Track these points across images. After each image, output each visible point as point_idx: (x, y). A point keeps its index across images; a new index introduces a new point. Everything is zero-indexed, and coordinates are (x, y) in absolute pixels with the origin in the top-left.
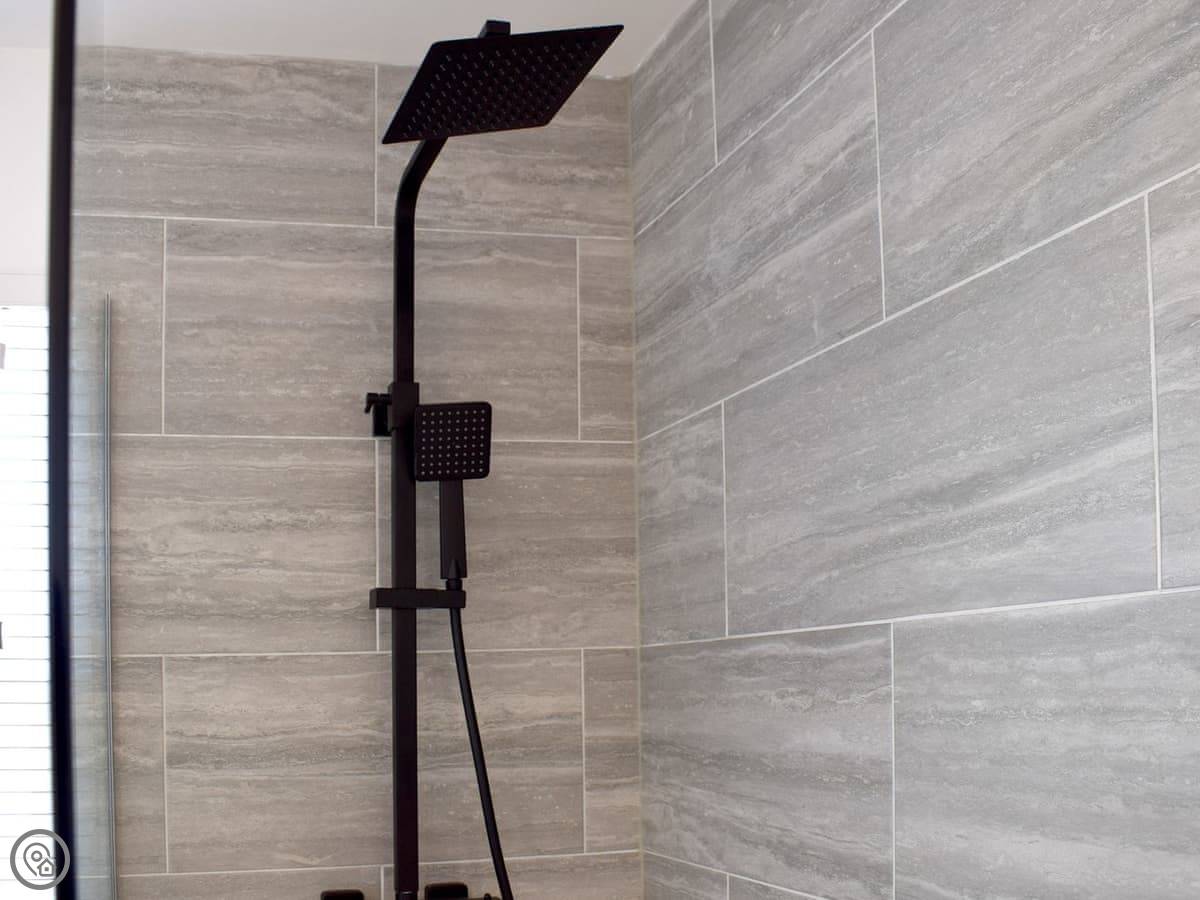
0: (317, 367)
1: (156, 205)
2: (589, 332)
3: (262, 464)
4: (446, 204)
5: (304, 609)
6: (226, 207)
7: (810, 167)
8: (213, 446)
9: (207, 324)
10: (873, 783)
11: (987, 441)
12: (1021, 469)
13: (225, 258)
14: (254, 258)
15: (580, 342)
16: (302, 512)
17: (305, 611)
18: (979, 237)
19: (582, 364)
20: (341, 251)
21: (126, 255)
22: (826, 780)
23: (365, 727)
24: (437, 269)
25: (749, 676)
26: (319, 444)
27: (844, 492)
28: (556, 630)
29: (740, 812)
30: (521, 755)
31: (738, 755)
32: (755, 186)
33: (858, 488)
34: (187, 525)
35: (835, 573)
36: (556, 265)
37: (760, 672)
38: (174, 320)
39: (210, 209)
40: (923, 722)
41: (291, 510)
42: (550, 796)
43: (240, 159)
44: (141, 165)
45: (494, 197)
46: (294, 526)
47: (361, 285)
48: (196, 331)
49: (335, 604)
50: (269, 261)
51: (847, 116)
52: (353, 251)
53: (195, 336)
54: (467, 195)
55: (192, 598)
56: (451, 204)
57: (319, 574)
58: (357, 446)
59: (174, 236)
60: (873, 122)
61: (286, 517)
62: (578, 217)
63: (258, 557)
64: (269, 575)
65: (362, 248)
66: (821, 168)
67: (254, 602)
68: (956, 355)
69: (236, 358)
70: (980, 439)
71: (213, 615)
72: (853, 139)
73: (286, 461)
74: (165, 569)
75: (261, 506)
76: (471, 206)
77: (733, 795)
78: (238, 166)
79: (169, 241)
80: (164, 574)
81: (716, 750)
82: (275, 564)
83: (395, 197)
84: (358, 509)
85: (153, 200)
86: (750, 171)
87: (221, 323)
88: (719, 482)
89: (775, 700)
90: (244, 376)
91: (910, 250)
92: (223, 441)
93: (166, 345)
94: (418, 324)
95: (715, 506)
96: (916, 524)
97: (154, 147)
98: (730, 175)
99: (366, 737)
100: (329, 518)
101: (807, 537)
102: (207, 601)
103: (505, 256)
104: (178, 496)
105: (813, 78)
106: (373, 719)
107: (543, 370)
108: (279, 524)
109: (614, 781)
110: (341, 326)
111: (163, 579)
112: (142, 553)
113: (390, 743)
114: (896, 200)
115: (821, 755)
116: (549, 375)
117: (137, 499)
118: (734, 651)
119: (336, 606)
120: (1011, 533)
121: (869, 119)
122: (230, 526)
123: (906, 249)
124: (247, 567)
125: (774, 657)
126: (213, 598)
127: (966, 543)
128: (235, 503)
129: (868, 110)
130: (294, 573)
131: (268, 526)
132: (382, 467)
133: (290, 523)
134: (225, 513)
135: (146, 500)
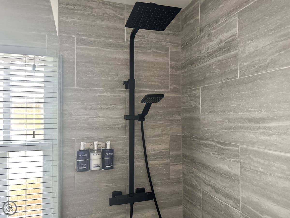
0: (112, 73)
1: (73, 33)
2: (172, 67)
3: (100, 95)
4: (141, 38)
5: (109, 127)
6: (90, 35)
7: (222, 40)
8: (88, 90)
9: (86, 62)
10: (235, 180)
11: (263, 111)
12: (271, 120)
13: (90, 47)
14: (97, 47)
15: (170, 70)
16: (109, 106)
17: (110, 127)
18: (262, 65)
19: (170, 74)
20: (118, 47)
21: (66, 45)
22: (224, 176)
23: (123, 153)
24: (139, 52)
25: (206, 147)
26: (113, 90)
27: (228, 114)
28: (164, 131)
29: (204, 177)
30: (157, 158)
31: (204, 164)
32: (209, 42)
33: (232, 113)
34: (82, 108)
35: (226, 131)
36: (165, 53)
37: (208, 147)
38: (78, 61)
39: (86, 35)
40: (247, 170)
41: (107, 105)
42: (163, 167)
43: (94, 24)
44: (69, 24)
45: (152, 37)
46: (107, 109)
47: (122, 55)
48: (83, 64)
49: (116, 126)
50: (101, 48)
51: (230, 31)
52: (120, 47)
53: (83, 65)
54: (146, 36)
55: (83, 125)
56: (142, 38)
57: (113, 119)
58: (122, 91)
59: (77, 41)
60: (237, 33)
61: (106, 107)
62: (170, 42)
63: (99, 115)
64: (101, 119)
65: (123, 47)
66: (224, 41)
67: (98, 126)
68: (256, 90)
69: (93, 70)
70: (261, 110)
71: (88, 129)
72: (232, 36)
73: (105, 94)
74: (76, 118)
75: (100, 104)
76: (147, 39)
77: (203, 173)
78: (93, 26)
79: (76, 42)
80: (76, 120)
81: (199, 162)
82: (103, 117)
83: (130, 35)
84: (122, 105)
85: (72, 32)
86: (208, 38)
87: (90, 62)
88: (199, 104)
89: (212, 154)
90: (95, 75)
91: (245, 64)
92: (90, 89)
93: (76, 67)
94: (135, 64)
95: (198, 109)
96: (246, 125)
97: (72, 19)
98: (203, 38)
99: (123, 155)
100: (115, 107)
101: (220, 121)
102: (87, 126)
103: (154, 50)
104: (79, 102)
105: (223, 20)
106: (125, 151)
107: (162, 75)
108: (104, 108)
109: (176, 163)
110: (118, 64)
111: (76, 121)
112: (71, 115)
113: (128, 157)
114: (242, 52)
115: (223, 170)
116: (163, 76)
117: (69, 102)
118: (203, 141)
119: (117, 126)
120: (269, 133)
121: (236, 32)
122: (92, 109)
123: (244, 64)
124: (96, 118)
125: (212, 145)
126: (88, 125)
127: (258, 132)
128: (93, 103)
129: (235, 30)
130: (107, 119)
131: (101, 108)
132: (127, 96)
133: (106, 108)
134: (91, 106)
135: (71, 102)
